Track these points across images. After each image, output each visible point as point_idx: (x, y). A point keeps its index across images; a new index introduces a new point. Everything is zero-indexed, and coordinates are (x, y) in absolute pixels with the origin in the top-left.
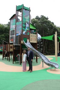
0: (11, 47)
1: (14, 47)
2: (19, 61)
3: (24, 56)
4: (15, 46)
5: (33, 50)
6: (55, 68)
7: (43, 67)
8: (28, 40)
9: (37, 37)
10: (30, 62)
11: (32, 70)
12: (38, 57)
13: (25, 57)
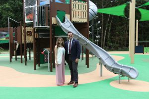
0: (29, 33)
1: (35, 32)
2: (49, 64)
3: (60, 52)
4: (39, 30)
5: (80, 39)
6: (130, 77)
7: (101, 75)
8: (67, 17)
9: (88, 8)
10: (73, 64)
11: (77, 82)
12: (90, 56)
13: (62, 54)
